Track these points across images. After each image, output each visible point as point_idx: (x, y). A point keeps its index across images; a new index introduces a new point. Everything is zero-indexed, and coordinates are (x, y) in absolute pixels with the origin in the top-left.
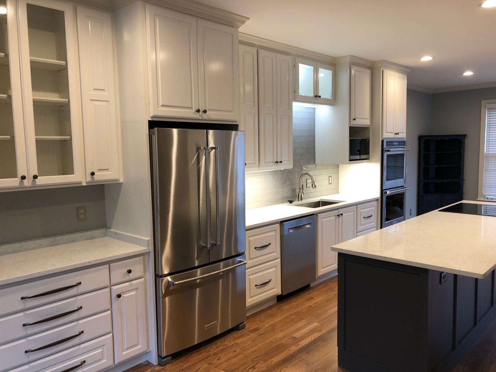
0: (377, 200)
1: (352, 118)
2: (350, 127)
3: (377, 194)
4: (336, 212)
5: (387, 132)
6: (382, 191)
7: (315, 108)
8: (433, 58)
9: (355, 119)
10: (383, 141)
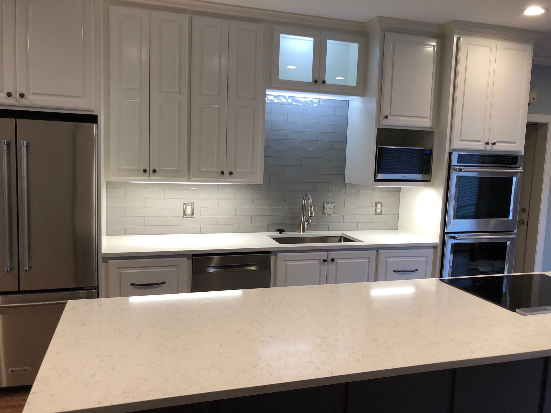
0: (434, 247)
1: (381, 115)
2: (379, 129)
3: (435, 238)
4: (324, 255)
5: (462, 139)
6: (444, 234)
7: (349, 101)
8: (547, 9)
9: (386, 117)
10: (450, 154)
